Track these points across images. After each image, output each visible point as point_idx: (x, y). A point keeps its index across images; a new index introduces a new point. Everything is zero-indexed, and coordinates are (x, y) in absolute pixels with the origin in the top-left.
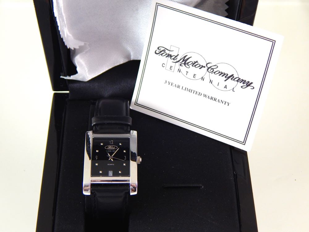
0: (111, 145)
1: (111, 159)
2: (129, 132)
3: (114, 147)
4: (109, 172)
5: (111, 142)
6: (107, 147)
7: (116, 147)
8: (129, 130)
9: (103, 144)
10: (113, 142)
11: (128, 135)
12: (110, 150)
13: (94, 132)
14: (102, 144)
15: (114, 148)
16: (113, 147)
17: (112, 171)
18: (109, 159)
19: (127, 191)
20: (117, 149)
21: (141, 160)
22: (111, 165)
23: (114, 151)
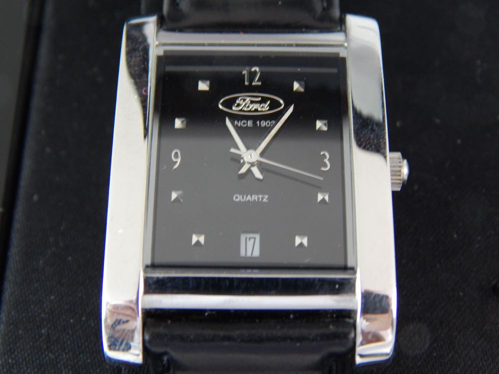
0: (251, 89)
1: (249, 171)
2: (340, 25)
3: (264, 100)
4: (243, 237)
5: (252, 75)
6: (229, 104)
7: (274, 104)
8: (336, 13)
9: (211, 86)
10: (262, 73)
11: (335, 38)
12: (247, 118)
13: (162, 24)
14: (203, 86)
15: (265, 108)
16: (260, 102)
17: (258, 237)
18: (243, 170)
19: (338, 349)
20: (282, 113)
21: (405, 171)
22: (255, 200)
23: (264, 124)
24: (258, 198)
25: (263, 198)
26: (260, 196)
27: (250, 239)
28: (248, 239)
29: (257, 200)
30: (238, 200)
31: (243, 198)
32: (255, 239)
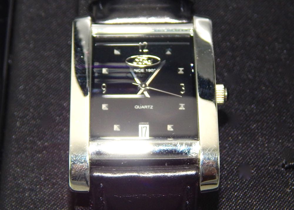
1: (143, 93)
3: (149, 59)
4: (140, 126)
9: (121, 52)
14: (117, 52)
17: (148, 126)
18: (139, 93)
20: (160, 64)
21: (226, 94)
22: (146, 108)
23: (150, 70)
24: (148, 107)
25: (150, 107)
26: (149, 106)
27: (144, 127)
28: (143, 128)
29: (147, 108)
30: (137, 108)
31: (140, 107)
32: (146, 127)
